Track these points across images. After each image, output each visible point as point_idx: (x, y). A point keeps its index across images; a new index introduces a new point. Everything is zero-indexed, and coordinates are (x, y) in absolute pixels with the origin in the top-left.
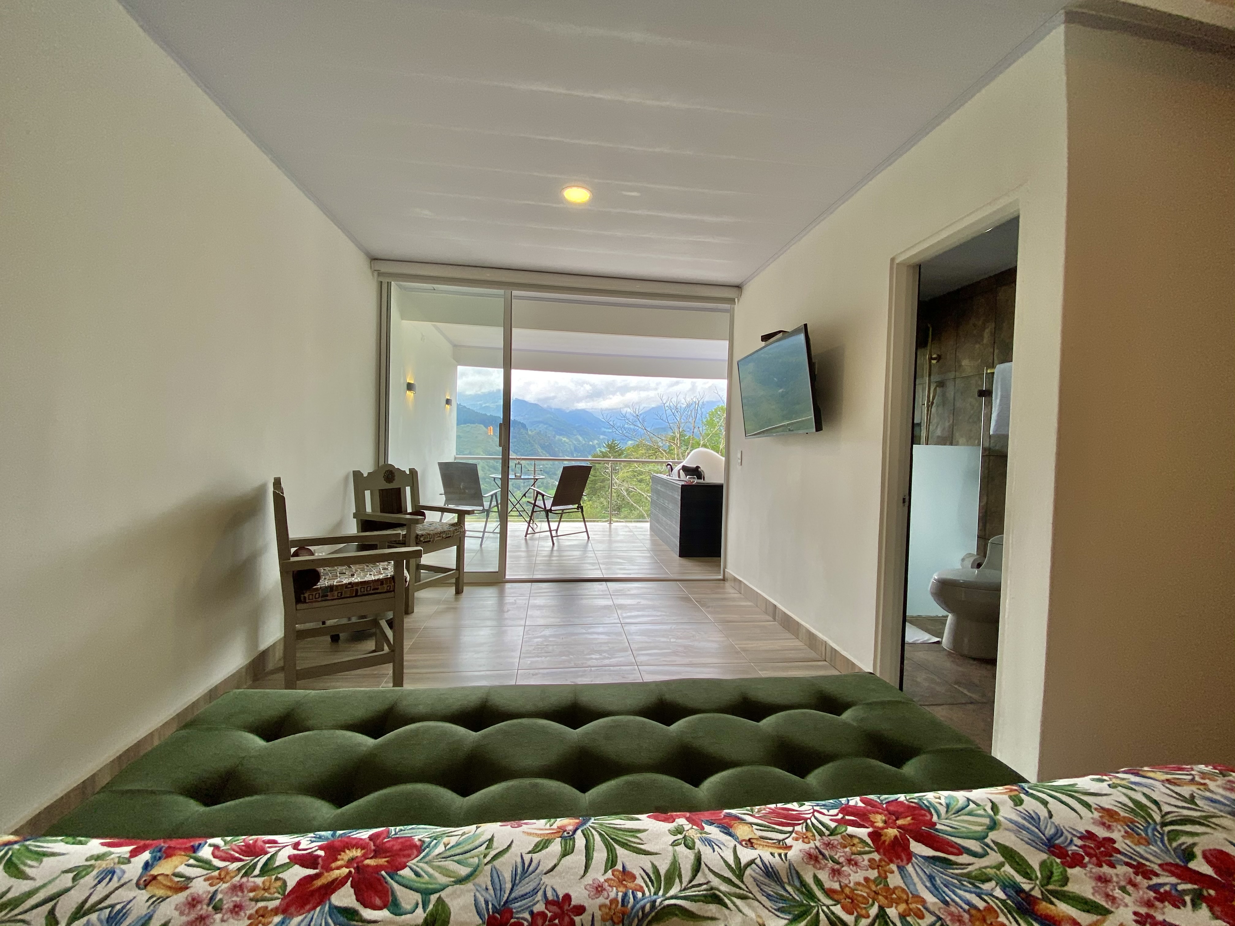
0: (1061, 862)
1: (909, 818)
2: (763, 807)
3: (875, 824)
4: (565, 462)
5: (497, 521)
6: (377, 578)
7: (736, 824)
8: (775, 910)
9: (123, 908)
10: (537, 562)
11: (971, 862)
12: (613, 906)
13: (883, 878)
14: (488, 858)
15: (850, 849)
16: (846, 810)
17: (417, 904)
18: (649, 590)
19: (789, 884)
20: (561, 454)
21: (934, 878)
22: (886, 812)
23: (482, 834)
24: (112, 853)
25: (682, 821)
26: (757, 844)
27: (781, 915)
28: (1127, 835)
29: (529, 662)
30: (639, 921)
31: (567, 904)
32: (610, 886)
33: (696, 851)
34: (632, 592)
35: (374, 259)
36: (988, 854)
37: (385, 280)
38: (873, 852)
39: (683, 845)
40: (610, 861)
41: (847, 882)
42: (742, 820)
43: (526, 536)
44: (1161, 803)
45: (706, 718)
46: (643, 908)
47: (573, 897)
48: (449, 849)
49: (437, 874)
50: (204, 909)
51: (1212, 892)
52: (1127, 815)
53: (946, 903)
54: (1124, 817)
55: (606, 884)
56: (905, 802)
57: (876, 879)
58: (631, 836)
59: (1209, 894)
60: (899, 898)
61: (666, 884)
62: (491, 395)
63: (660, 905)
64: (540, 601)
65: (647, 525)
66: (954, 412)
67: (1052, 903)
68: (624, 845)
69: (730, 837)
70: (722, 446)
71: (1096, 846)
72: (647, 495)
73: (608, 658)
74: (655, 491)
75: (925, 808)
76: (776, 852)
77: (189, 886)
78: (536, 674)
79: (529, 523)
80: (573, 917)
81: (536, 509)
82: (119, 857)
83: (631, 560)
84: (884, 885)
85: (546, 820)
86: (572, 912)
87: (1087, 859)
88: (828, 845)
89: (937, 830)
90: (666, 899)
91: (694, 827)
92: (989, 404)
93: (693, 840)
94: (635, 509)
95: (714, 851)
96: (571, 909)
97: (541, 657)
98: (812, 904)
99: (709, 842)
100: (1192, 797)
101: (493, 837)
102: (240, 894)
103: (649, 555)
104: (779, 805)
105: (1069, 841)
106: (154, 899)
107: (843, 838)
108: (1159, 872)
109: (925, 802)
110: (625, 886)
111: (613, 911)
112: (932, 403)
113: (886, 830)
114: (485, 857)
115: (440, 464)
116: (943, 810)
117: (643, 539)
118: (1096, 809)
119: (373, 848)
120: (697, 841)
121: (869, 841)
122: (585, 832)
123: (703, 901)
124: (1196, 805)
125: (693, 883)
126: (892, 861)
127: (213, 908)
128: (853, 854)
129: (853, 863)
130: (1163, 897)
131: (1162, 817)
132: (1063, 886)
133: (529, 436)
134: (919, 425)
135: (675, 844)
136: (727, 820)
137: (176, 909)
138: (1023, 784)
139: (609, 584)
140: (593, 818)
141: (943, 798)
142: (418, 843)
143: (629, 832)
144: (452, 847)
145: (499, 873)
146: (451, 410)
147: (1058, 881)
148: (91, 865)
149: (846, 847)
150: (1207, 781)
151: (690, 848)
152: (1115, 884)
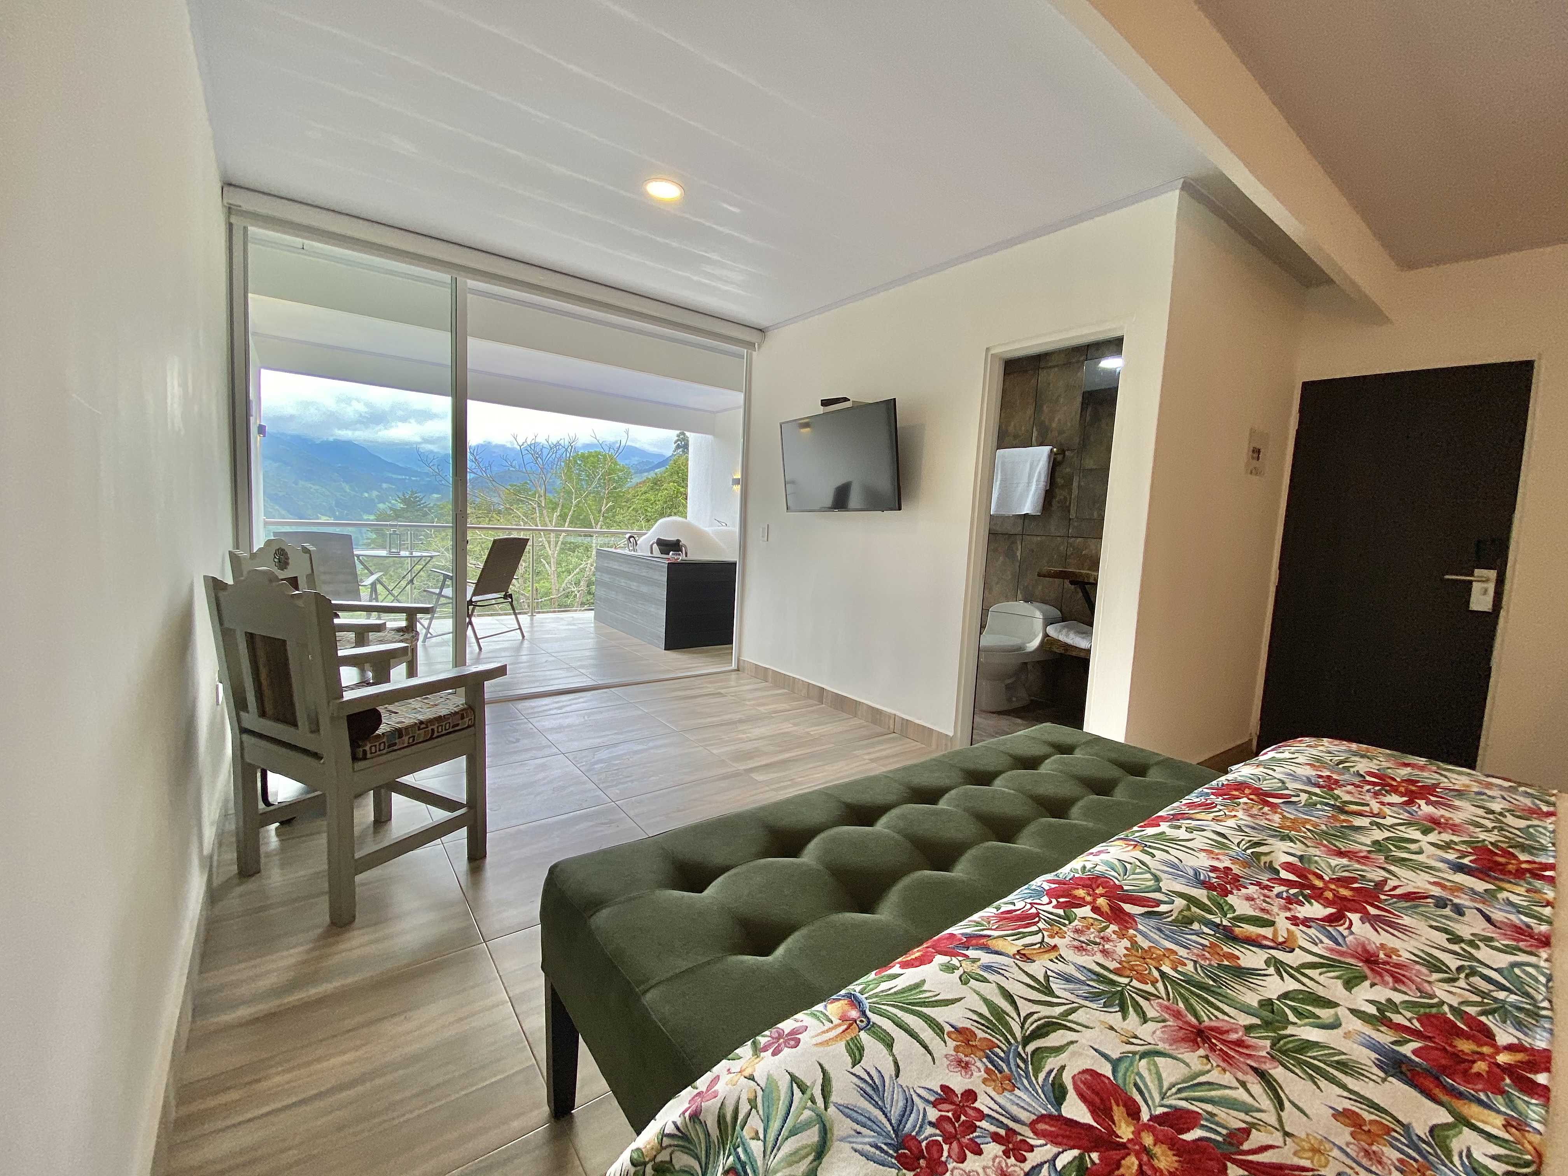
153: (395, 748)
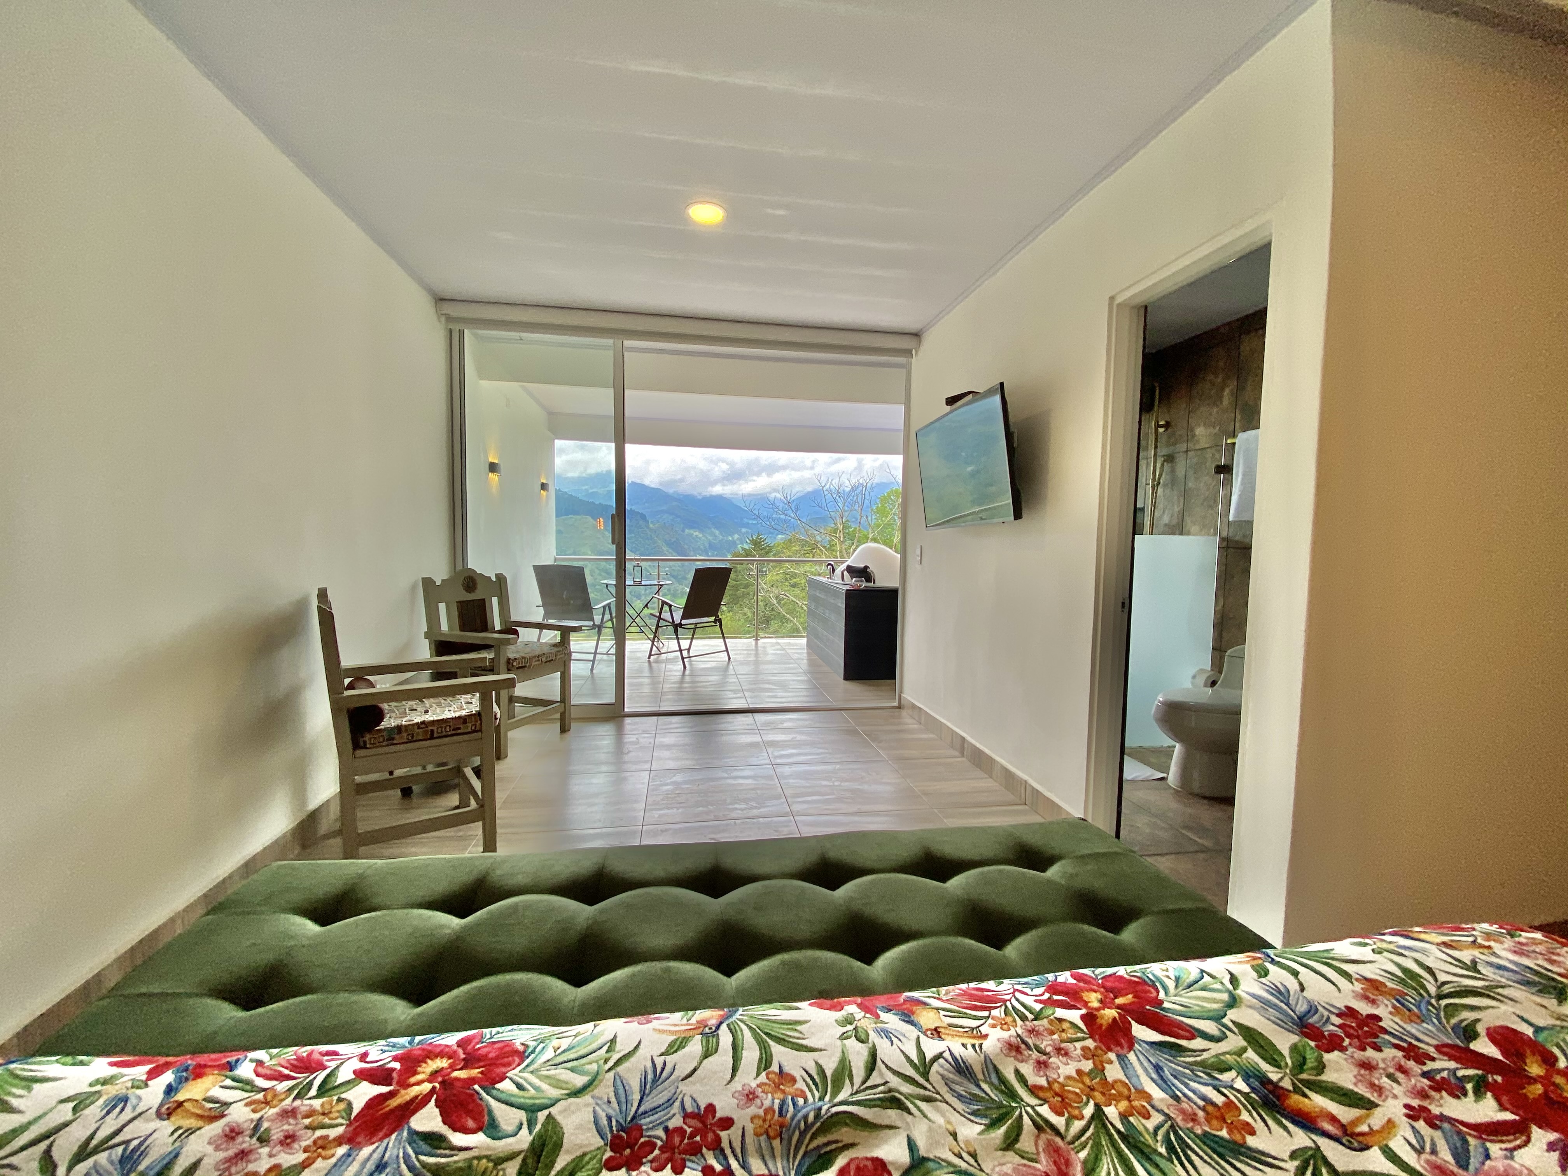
0: (1316, 1046)
1: (1130, 996)
2: (952, 987)
3: (1089, 1004)
4: (698, 563)
5: (612, 640)
6: (457, 714)
7: (918, 1009)
8: (969, 1114)
9: (141, 1144)
10: (664, 690)
11: (1206, 1048)
12: (769, 1117)
13: (1099, 1070)
14: (610, 1064)
15: (1060, 1036)
16: (1053, 988)
17: (521, 1124)
18: (807, 723)
19: (985, 1081)
20: (692, 553)
21: (1161, 1069)
22: (1102, 989)
23: (601, 1034)
24: (123, 1076)
25: (852, 1009)
26: (945, 1034)
27: (977, 1120)
28: (1396, 1011)
29: (656, 816)
30: (801, 1133)
31: (711, 1117)
32: (763, 1092)
33: (871, 1045)
34: (786, 725)
35: (440, 300)
36: (1227, 1037)
37: (456, 327)
38: (1087, 1038)
39: (853, 1038)
40: (764, 1062)
41: (1055, 1076)
42: (925, 1004)
43: (649, 658)
44: (1437, 972)
45: (880, 880)
46: (806, 1117)
47: (717, 1108)
48: (559, 1054)
49: (544, 1086)
50: (246, 1142)
51: (1499, 1079)
52: (1395, 986)
53: (1176, 1098)
54: (1392, 989)
55: (760, 1090)
56: (1126, 976)
57: (1091, 1070)
58: (788, 1029)
59: (1495, 1081)
60: (1120, 1094)
61: (833, 1087)
62: (600, 477)
63: (826, 1113)
64: (669, 740)
65: (804, 641)
66: (1186, 494)
67: (1305, 1096)
68: (780, 1041)
69: (913, 1027)
70: (897, 539)
71: (1357, 1026)
72: (803, 603)
73: (756, 808)
74: (812, 598)
75: (1151, 984)
76: (969, 1042)
77: (226, 1113)
78: (666, 830)
79: (653, 641)
80: (719, 1132)
81: (662, 623)
82: (133, 1080)
83: (783, 686)
84: (1101, 1079)
85: (682, 1013)
86: (718, 1127)
87: (1347, 1041)
88: (1032, 1031)
89: (1164, 1009)
90: (834, 1106)
91: (868, 1015)
92: (1229, 483)
93: (866, 1031)
94: (788, 620)
95: (892, 1044)
96: (716, 1123)
97: (672, 808)
98: (1014, 1105)
99: (886, 1034)
100: (1474, 963)
101: (615, 1036)
102: (292, 1121)
103: (806, 678)
104: (972, 985)
105: (1325, 1019)
106: (180, 1131)
107: (1051, 1022)
108: (1435, 1056)
109: (1150, 976)
110: (783, 1092)
111: (768, 1123)
112: (1159, 483)
113: (1102, 1012)
114: (606, 1061)
115: (536, 568)
116: (1171, 984)
117: (799, 659)
118: (1357, 980)
119: (463, 1056)
120: (871, 1033)
121: (1081, 1025)
122: (732, 1027)
123: (880, 1106)
124: (1479, 972)
125: (867, 1084)
126: (1110, 1050)
127: (258, 1139)
128: (1063, 1041)
129: (1063, 1052)
130: (1440, 1086)
131: (1439, 987)
132: (1319, 1074)
133: (651, 530)
134: (1142, 509)
135: (843, 1037)
136: (908, 1006)
137: (209, 1143)
138: (1268, 951)
139: (757, 716)
140: (741, 1009)
141: (1171, 970)
142: (521, 1048)
143: (787, 1024)
144: (564, 1051)
145: (624, 1081)
146: (547, 496)
147: (1312, 1069)
148: (96, 1092)
149: (1054, 1034)
150: (1492, 944)
151: (862, 1042)
152: (1381, 1071)
153: (395, 742)
